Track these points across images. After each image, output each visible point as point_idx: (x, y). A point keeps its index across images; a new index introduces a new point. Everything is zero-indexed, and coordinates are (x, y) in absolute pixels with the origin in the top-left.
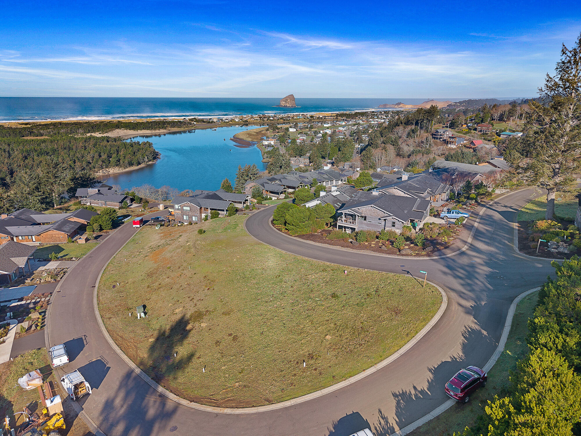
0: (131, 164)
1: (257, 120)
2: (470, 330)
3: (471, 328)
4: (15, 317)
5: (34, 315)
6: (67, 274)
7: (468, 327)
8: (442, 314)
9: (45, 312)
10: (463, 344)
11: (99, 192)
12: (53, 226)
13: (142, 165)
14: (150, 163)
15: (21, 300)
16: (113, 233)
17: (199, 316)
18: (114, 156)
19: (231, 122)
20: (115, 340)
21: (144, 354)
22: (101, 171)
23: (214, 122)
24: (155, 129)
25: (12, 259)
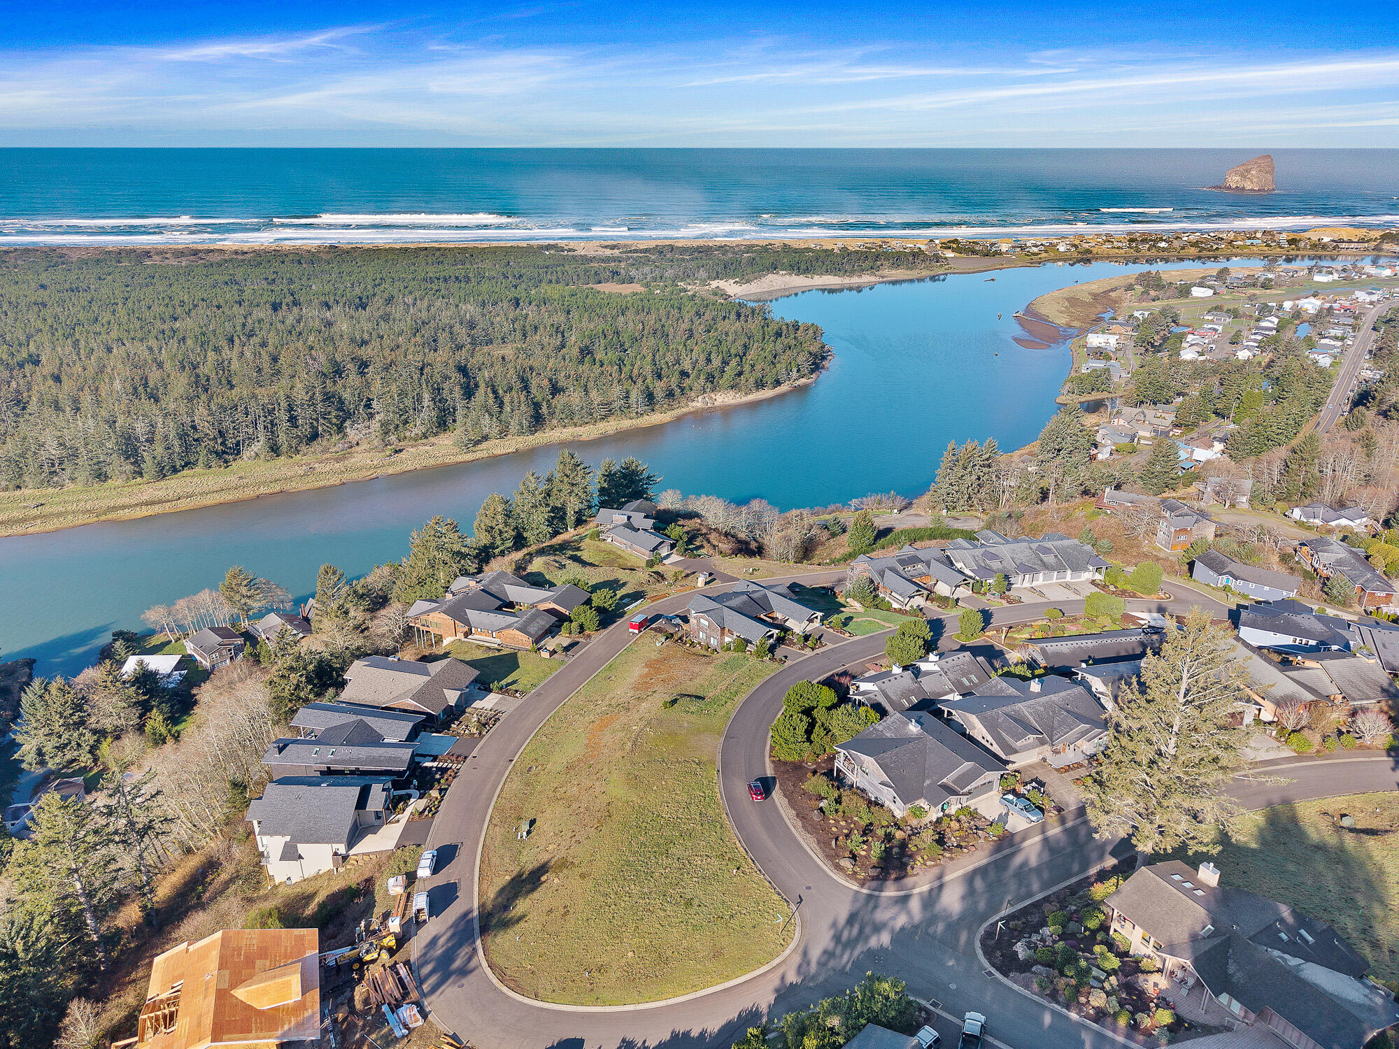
0: (760, 385)
1: (1118, 248)
4: (418, 789)
5: (434, 793)
6: (498, 724)
9: (446, 789)
11: (629, 525)
12: (517, 622)
13: (784, 388)
14: (803, 381)
15: (435, 759)
16: (599, 639)
17: (564, 864)
18: (734, 363)
19: (1044, 255)
20: (482, 862)
21: (492, 894)
22: (700, 399)
23: (1001, 254)
24: (852, 273)
25: (445, 691)
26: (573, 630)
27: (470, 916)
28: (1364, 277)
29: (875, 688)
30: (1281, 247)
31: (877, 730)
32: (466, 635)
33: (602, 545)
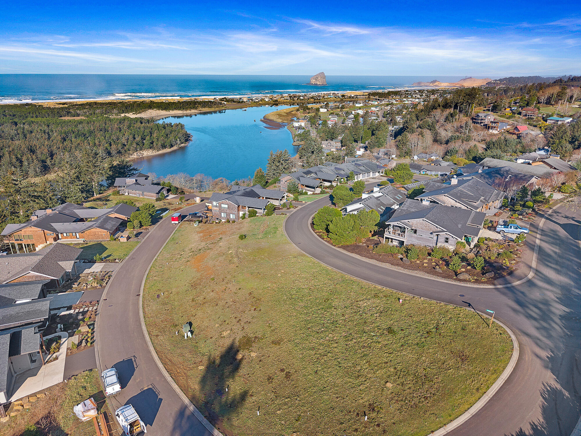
0: (164, 146)
1: (287, 99)
2: (549, 389)
3: (550, 387)
4: (65, 330)
5: (84, 329)
6: (112, 278)
7: (546, 385)
8: (515, 365)
9: (93, 324)
10: (543, 407)
11: (137, 183)
12: (96, 224)
13: (175, 148)
14: (183, 145)
15: (69, 308)
16: (153, 229)
17: (248, 342)
18: (148, 138)
19: (261, 102)
20: (164, 364)
21: (195, 386)
22: (135, 154)
23: (245, 102)
24: (186, 109)
25: (60, 263)
26: (135, 226)
27: (187, 413)
28: (370, 104)
29: (362, 206)
30: (339, 98)
31: (404, 210)
32: (55, 239)
33: (122, 197)
